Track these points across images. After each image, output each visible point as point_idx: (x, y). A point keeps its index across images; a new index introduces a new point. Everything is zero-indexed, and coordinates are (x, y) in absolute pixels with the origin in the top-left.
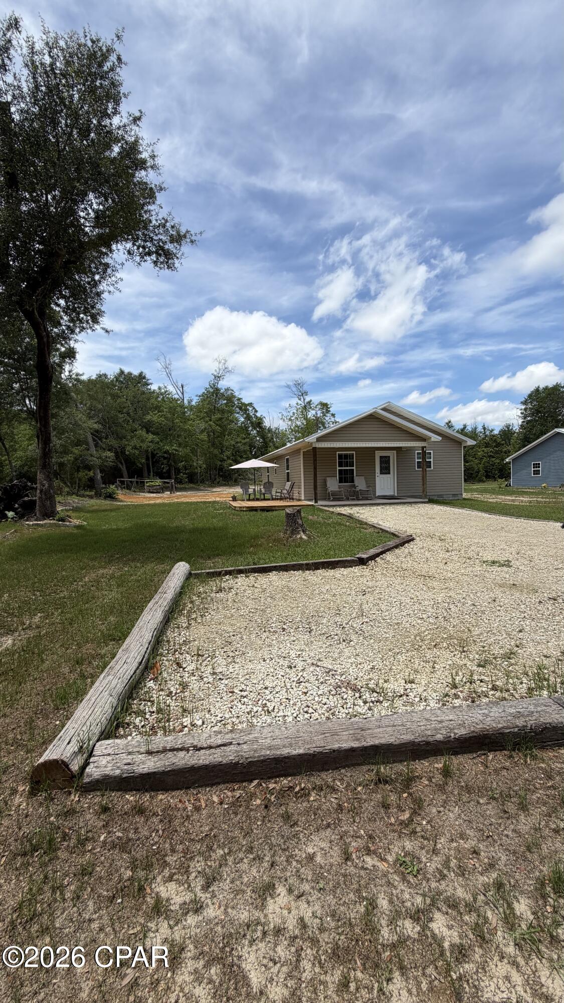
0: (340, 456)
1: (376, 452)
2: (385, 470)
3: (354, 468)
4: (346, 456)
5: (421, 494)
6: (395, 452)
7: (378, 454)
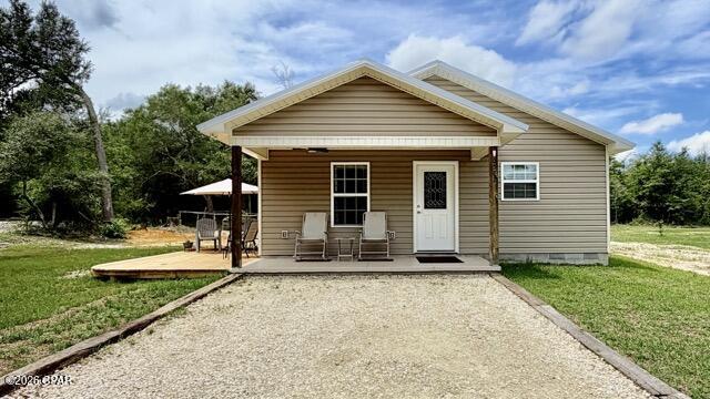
0: (339, 172)
1: (415, 163)
2: (435, 198)
3: (368, 195)
4: (350, 172)
5: (487, 251)
6: (456, 163)
7: (420, 169)
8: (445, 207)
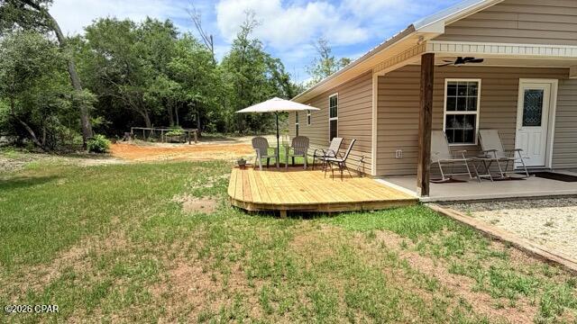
1: (521, 80)
2: (533, 118)
3: (477, 112)
4: (463, 88)
6: (556, 81)
8: (540, 125)
